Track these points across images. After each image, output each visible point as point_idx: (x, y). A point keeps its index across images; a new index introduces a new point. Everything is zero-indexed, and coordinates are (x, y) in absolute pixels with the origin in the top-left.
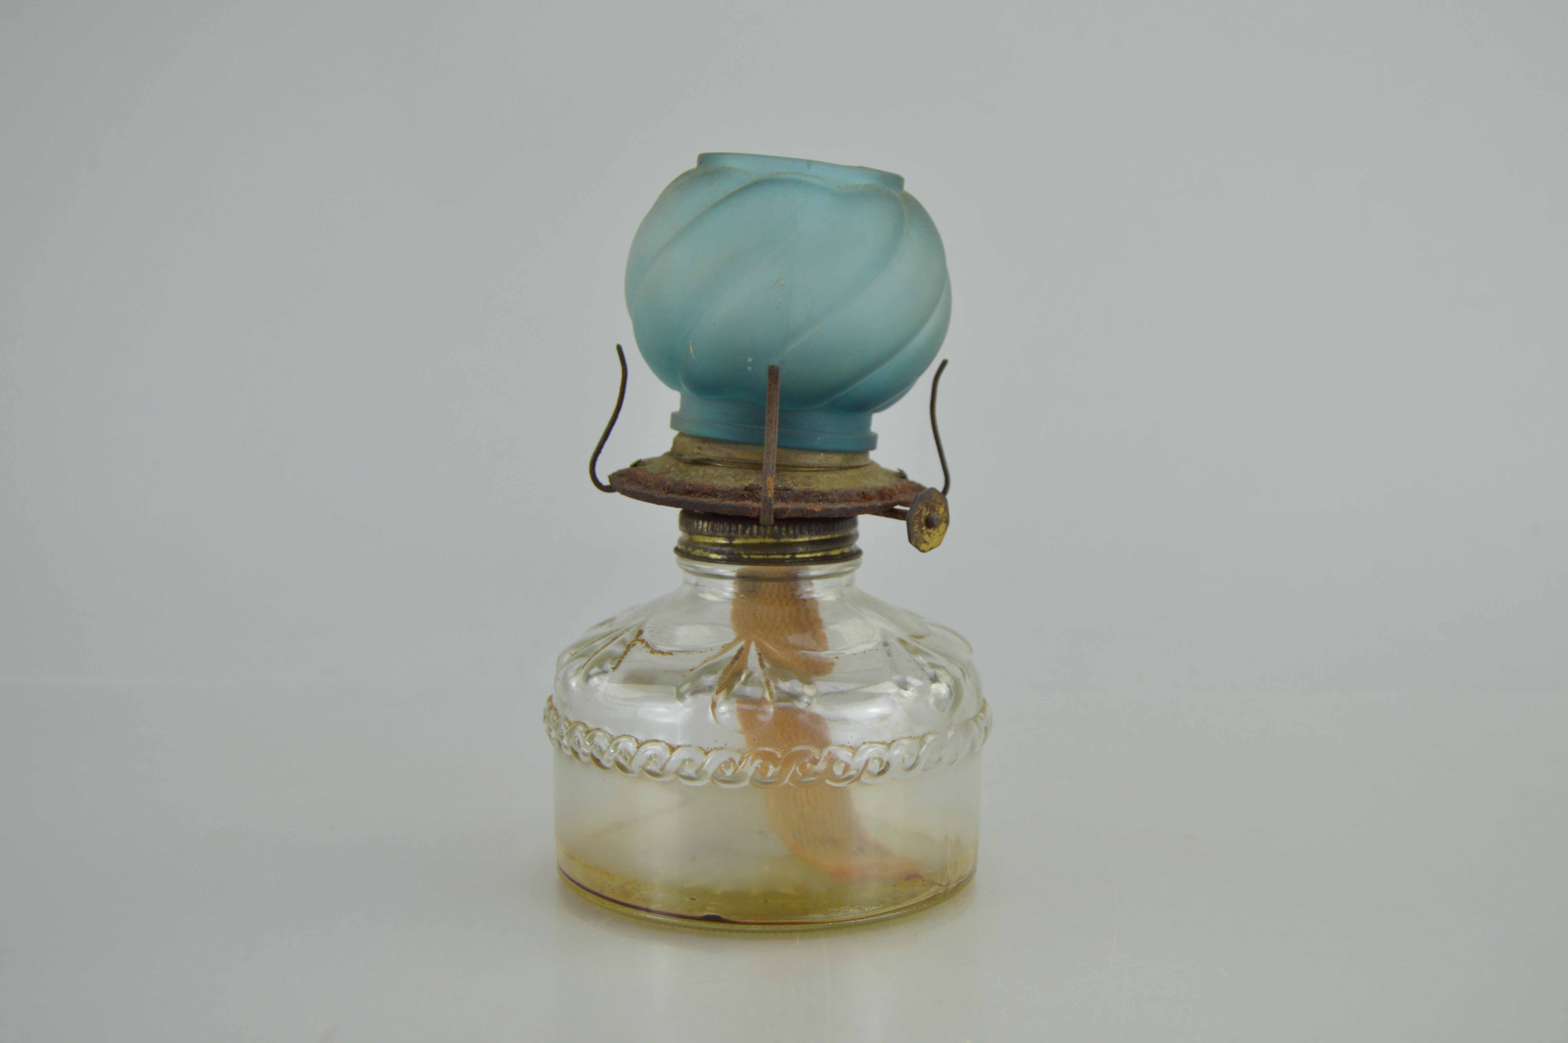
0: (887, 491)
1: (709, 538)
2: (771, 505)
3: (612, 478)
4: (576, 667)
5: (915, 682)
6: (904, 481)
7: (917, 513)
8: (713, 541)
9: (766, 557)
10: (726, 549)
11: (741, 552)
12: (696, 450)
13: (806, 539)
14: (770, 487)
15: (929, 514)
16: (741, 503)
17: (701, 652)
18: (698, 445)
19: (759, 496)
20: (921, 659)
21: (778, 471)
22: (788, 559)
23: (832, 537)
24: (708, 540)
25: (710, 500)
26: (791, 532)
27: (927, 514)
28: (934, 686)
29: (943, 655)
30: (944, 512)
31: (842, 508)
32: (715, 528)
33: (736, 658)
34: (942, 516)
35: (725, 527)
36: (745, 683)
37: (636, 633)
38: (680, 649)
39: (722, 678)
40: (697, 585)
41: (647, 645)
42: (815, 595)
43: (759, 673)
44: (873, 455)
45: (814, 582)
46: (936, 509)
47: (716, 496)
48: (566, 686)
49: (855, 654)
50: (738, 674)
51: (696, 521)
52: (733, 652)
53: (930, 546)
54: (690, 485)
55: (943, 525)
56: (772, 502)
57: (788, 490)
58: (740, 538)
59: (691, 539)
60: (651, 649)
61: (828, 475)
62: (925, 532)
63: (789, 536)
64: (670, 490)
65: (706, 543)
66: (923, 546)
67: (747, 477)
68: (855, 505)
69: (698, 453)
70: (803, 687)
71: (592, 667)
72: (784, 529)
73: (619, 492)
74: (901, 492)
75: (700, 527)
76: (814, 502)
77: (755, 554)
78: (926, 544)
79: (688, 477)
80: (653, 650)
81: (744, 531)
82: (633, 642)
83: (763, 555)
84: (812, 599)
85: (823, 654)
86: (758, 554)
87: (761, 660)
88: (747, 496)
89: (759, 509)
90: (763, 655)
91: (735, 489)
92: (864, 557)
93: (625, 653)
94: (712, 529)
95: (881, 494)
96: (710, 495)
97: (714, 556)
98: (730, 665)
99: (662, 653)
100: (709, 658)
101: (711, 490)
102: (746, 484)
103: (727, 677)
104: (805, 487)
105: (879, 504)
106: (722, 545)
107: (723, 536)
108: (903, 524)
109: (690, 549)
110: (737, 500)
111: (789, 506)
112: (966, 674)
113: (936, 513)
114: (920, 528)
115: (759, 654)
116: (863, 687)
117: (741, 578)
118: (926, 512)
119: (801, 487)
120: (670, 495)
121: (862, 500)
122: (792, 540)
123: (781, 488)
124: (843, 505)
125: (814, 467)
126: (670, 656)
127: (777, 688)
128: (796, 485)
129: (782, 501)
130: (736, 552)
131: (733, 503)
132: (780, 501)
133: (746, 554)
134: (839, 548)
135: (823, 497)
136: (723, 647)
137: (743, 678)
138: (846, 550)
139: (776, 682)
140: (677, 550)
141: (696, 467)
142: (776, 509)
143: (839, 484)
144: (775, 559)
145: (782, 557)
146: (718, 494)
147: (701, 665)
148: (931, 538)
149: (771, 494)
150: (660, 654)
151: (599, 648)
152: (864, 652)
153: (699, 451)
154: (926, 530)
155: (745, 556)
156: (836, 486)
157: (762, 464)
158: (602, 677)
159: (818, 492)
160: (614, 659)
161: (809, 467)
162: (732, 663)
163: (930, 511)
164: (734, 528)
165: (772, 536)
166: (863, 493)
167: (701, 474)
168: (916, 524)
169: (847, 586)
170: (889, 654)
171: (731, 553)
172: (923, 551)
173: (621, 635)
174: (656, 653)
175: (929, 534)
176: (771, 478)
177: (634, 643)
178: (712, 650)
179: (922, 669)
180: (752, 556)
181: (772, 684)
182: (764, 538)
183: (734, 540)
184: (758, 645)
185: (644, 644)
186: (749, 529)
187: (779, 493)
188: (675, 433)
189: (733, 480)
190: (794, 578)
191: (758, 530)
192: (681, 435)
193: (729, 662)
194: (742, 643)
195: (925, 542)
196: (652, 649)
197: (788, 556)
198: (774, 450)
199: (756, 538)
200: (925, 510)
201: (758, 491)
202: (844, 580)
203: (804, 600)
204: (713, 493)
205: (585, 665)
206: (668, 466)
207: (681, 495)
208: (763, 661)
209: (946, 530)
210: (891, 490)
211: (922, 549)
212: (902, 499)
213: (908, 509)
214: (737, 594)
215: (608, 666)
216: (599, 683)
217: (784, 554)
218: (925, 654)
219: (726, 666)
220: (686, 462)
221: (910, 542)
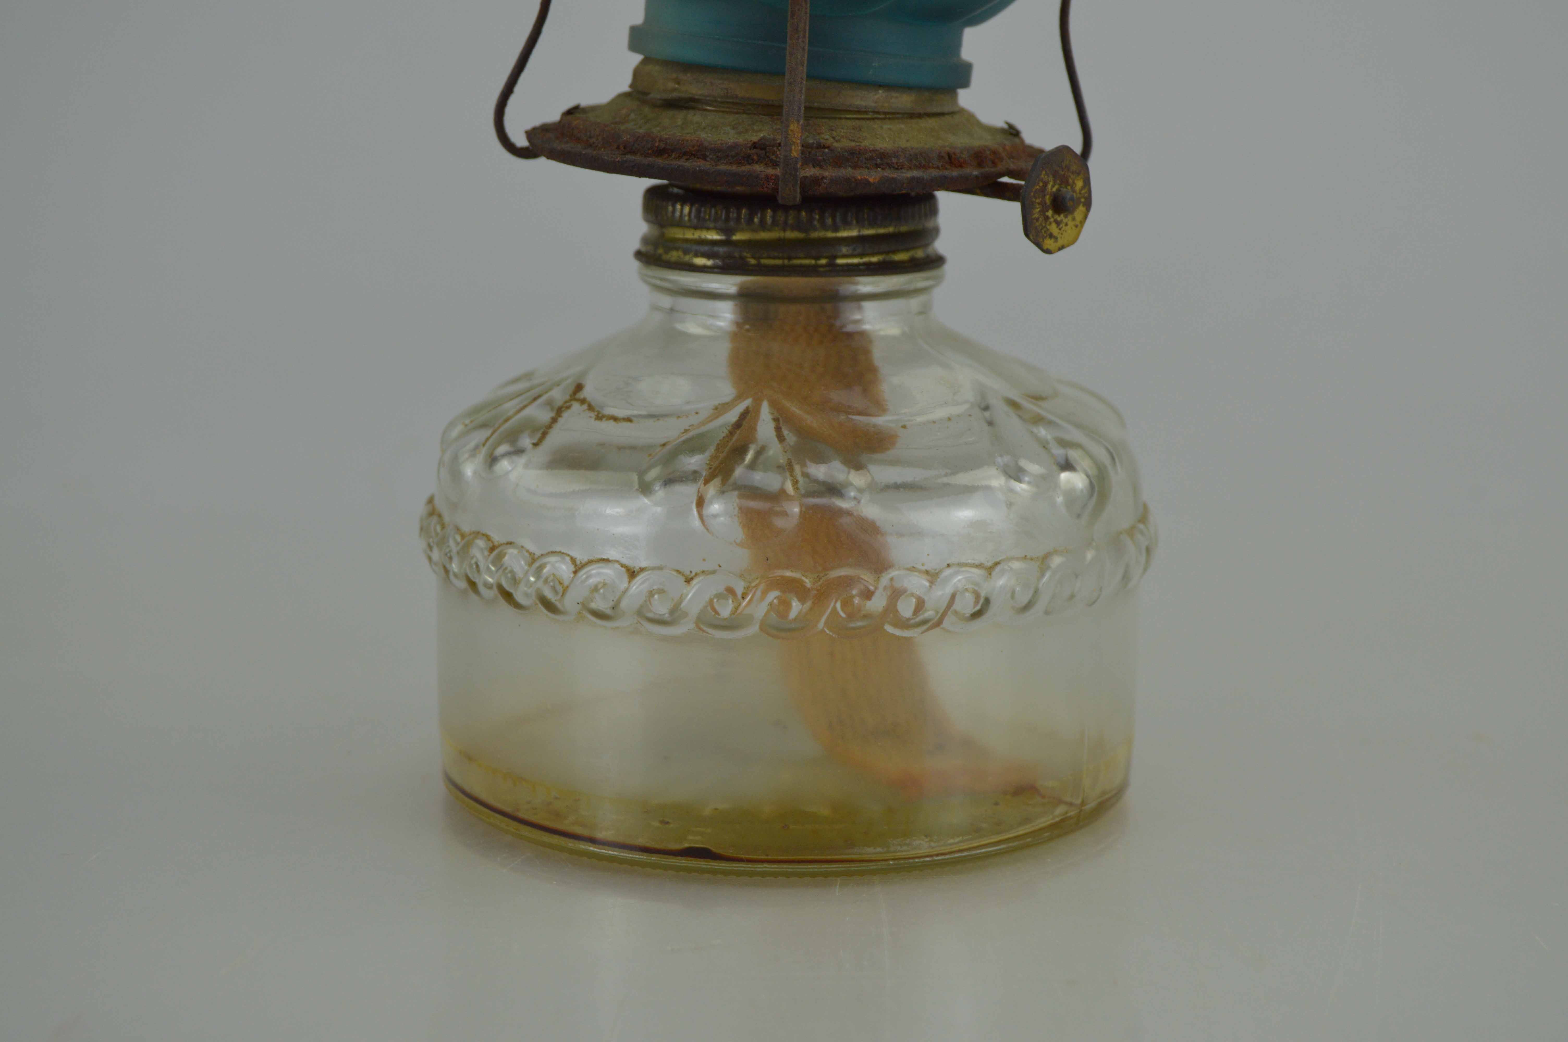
0: (988, 152)
1: (692, 231)
2: (796, 170)
3: (531, 134)
4: (472, 444)
5: (1034, 468)
6: (1017, 140)
7: (1038, 187)
8: (699, 237)
9: (786, 262)
10: (721, 250)
11: (745, 254)
12: (671, 85)
13: (854, 233)
14: (794, 140)
15: (1059, 190)
16: (746, 168)
17: (679, 417)
18: (674, 75)
19: (777, 156)
20: (1042, 432)
21: (807, 118)
22: (822, 266)
23: (897, 230)
24: (690, 235)
25: (695, 163)
26: (829, 221)
27: (1054, 189)
28: (1064, 476)
29: (1079, 426)
30: (1083, 188)
31: (913, 178)
32: (702, 215)
33: (738, 425)
34: (1080, 193)
35: (719, 212)
36: (752, 466)
37: (572, 388)
38: (644, 412)
39: (713, 458)
40: (672, 310)
41: (591, 408)
42: (867, 327)
43: (775, 450)
44: (965, 98)
45: (867, 305)
46: (1070, 181)
47: (704, 158)
48: (456, 475)
49: (934, 422)
50: (740, 451)
51: (670, 203)
52: (732, 416)
53: (1060, 243)
54: (660, 140)
55: (1081, 209)
56: (799, 166)
57: (824, 147)
58: (742, 230)
59: (662, 235)
60: (596, 413)
61: (889, 126)
62: (1052, 220)
63: (824, 227)
64: (628, 149)
65: (687, 241)
66: (1049, 243)
67: (755, 128)
68: (934, 173)
69: (674, 90)
70: (849, 473)
71: (499, 443)
72: (817, 217)
73: (545, 156)
74: (1011, 157)
75: (678, 214)
76: (868, 169)
77: (769, 257)
78: (1053, 240)
79: (658, 129)
80: (600, 415)
81: (750, 221)
82: (566, 402)
83: (783, 258)
84: (863, 334)
85: (881, 420)
86: (774, 258)
87: (778, 429)
88: (755, 157)
89: (777, 176)
90: (781, 420)
91: (735, 146)
92: (947, 268)
93: (554, 420)
94: (698, 216)
95: (979, 157)
96: (694, 155)
97: (700, 261)
98: (727, 436)
99: (615, 419)
100: (692, 425)
101: (696, 148)
102: (755, 139)
103: (722, 456)
104: (853, 144)
105: (975, 173)
106: (714, 243)
107: (715, 228)
108: (1014, 209)
109: (660, 251)
110: (739, 164)
111: (826, 174)
112: (1117, 460)
113: (1069, 188)
114: (1043, 211)
115: (776, 420)
116: (946, 475)
117: (744, 296)
118: (1053, 186)
119: (846, 144)
120: (629, 157)
121: (948, 167)
122: (830, 234)
123: (813, 143)
124: (916, 173)
125: (866, 112)
126: (629, 424)
127: (806, 475)
128: (837, 141)
129: (814, 167)
130: (737, 255)
131: (734, 168)
132: (811, 165)
133: (753, 257)
134: (907, 250)
135: (881, 159)
136: (716, 408)
137: (749, 456)
138: (920, 254)
139: (803, 465)
140: (639, 255)
141: (671, 113)
142: (805, 178)
143: (907, 141)
144: (801, 266)
145: (813, 262)
146: (708, 153)
147: (679, 437)
148: (1060, 229)
149: (796, 152)
150: (612, 422)
151: (511, 413)
152: (949, 419)
153: (677, 86)
154: (1053, 217)
155: (753, 261)
156: (903, 144)
157: (780, 107)
158: (515, 458)
159: (875, 151)
160: (534, 430)
161: (859, 112)
162: (731, 433)
163: (1060, 185)
164: (733, 215)
165: (797, 227)
166: (949, 155)
167: (679, 122)
168: (1037, 206)
169: (920, 313)
170: (990, 423)
171: (730, 256)
172: (1048, 252)
173: (546, 392)
174: (604, 419)
175: (1058, 223)
176: (796, 125)
177: (568, 404)
178: (697, 413)
179: (1044, 447)
180: (763, 261)
181: (797, 469)
182: (784, 230)
183: (734, 234)
184: (774, 404)
185: (585, 407)
186: (759, 215)
187: (810, 153)
188: (637, 58)
189: (732, 132)
190: (835, 298)
191: (773, 217)
192: (646, 61)
193: (726, 432)
194: (747, 403)
195: (1051, 236)
196: (599, 413)
197: (823, 261)
198: (802, 79)
199: (770, 230)
200: (1051, 183)
201: (775, 148)
202: (914, 303)
203: (850, 335)
204: (699, 151)
205: (487, 440)
206: (624, 111)
207: (645, 156)
208: (783, 430)
209: (1086, 217)
210: (994, 152)
211: (1045, 248)
212: (1012, 166)
213: (1023, 183)
214: (738, 325)
215: (526, 441)
216: (510, 468)
217: (818, 258)
218: (1049, 423)
219: (722, 438)
220: (654, 105)
221: (1027, 235)
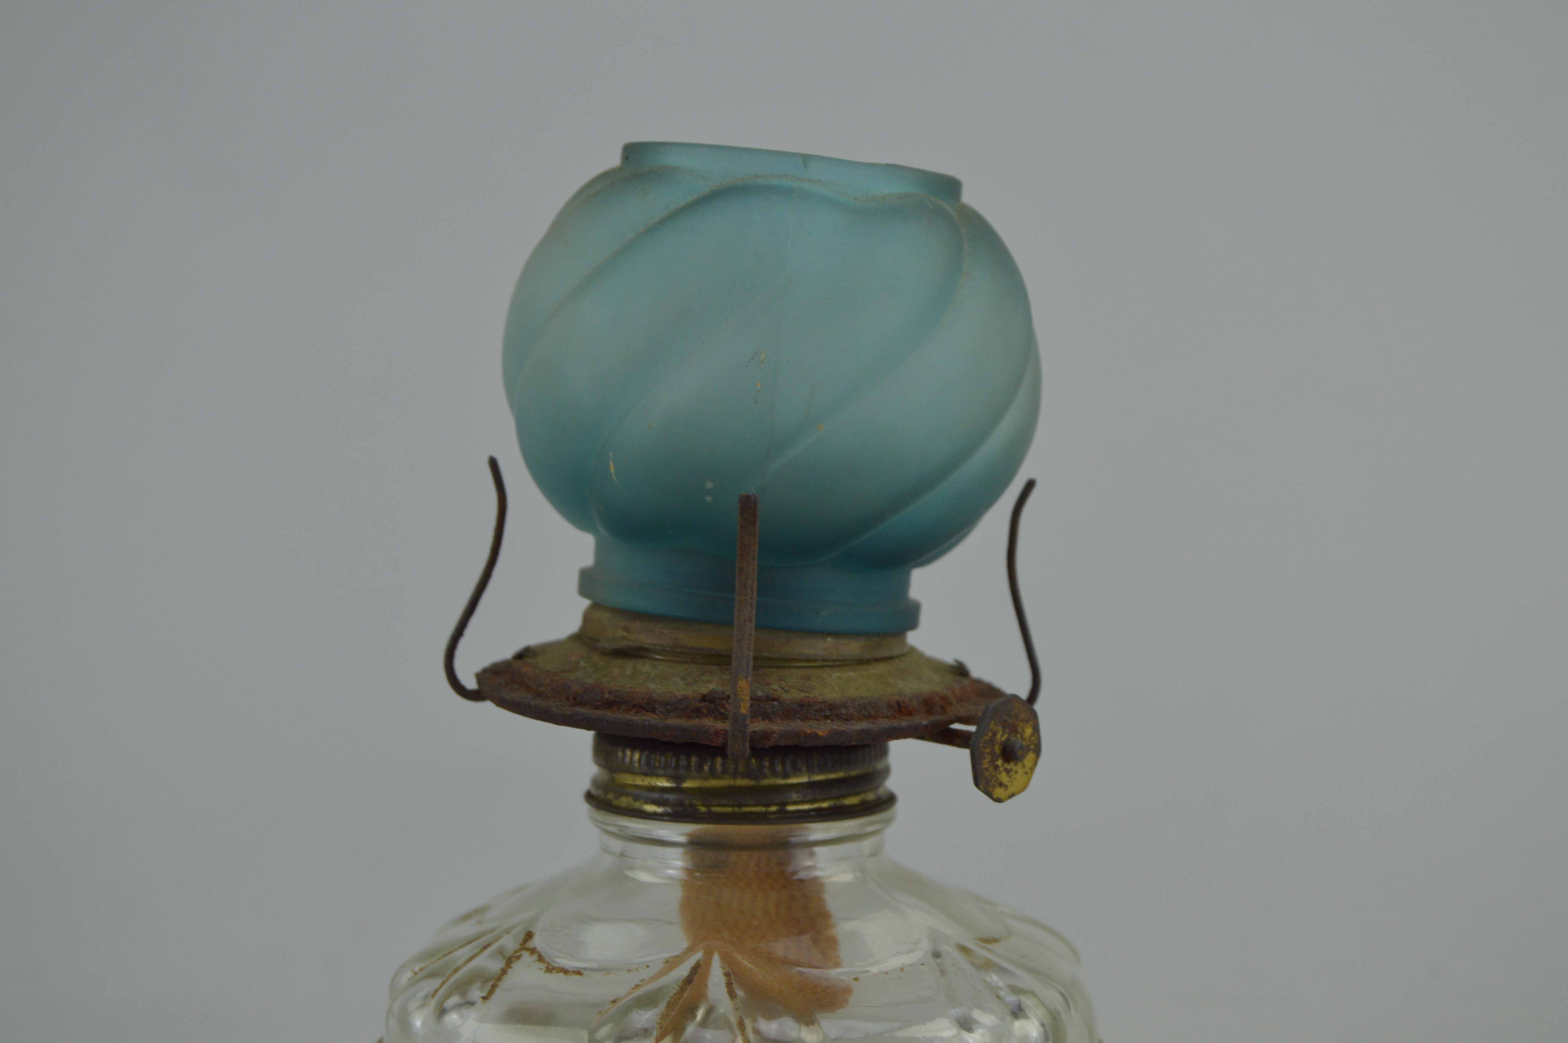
0: (937, 698)
1: (643, 777)
2: (745, 726)
3: (481, 677)
4: (420, 995)
5: (986, 1019)
6: (966, 682)
7: (987, 738)
8: (649, 783)
9: (736, 809)
10: (672, 797)
11: (695, 802)
12: (621, 633)
13: (804, 779)
14: (743, 697)
15: (1008, 739)
16: (695, 722)
17: (629, 971)
18: (624, 624)
19: (726, 710)
20: (995, 978)
21: (755, 668)
22: (773, 813)
23: (847, 775)
24: (640, 781)
25: (644, 717)
26: (779, 768)
27: (1004, 739)
28: (1018, 1024)
29: (1032, 971)
30: (1032, 735)
31: (862, 731)
32: (652, 762)
33: (689, 980)
34: (1029, 740)
35: (669, 760)
36: (704, 1024)
37: (522, 936)
38: (595, 965)
39: (664, 1016)
40: (622, 855)
41: (541, 959)
42: (818, 873)
43: (725, 1006)
44: (913, 638)
45: (817, 849)
46: (1020, 729)
47: (654, 711)
48: (405, 1025)
49: (887, 973)
50: (691, 1011)
51: (620, 749)
52: (683, 971)
53: (1011, 790)
54: (610, 693)
55: (1031, 755)
56: (748, 722)
57: (774, 700)
58: (692, 778)
59: (613, 780)
60: (546, 965)
61: (838, 674)
62: (1002, 769)
63: (775, 774)
64: (577, 700)
65: (637, 787)
66: (999, 792)
67: (705, 678)
68: (884, 723)
69: (624, 638)
70: (800, 1031)
71: (448, 996)
72: (767, 764)
73: (492, 700)
74: (960, 700)
75: (628, 760)
76: (817, 720)
77: (719, 805)
78: (1003, 789)
79: (607, 679)
80: (550, 967)
81: (700, 768)
82: (516, 952)
83: (732, 806)
84: (815, 879)
85: (834, 973)
86: (724, 806)
87: (729, 985)
88: (704, 711)
89: (726, 731)
90: (733, 977)
91: (685, 698)
92: (900, 807)
93: (504, 972)
94: (648, 763)
95: (928, 704)
96: (644, 708)
97: (650, 808)
98: (678, 993)
99: (565, 971)
100: (643, 980)
101: (645, 700)
102: (704, 690)
103: (672, 1014)
104: (802, 695)
105: (925, 722)
106: (664, 790)
107: (665, 776)
108: (964, 754)
109: (610, 796)
110: (689, 717)
111: (775, 728)
112: (1071, 1004)
113: (1019, 736)
114: (993, 762)
115: (727, 975)
116: (900, 1028)
117: (695, 844)
118: (1002, 736)
119: (795, 695)
120: (578, 709)
121: (897, 715)
122: (780, 781)
123: (763, 696)
124: (864, 725)
125: (815, 661)
126: (579, 977)
127: (757, 1032)
128: (787, 692)
129: (763, 720)
130: (687, 802)
131: (683, 722)
132: (760, 719)
133: (704, 805)
134: (857, 794)
135: (831, 711)
136: (667, 962)
137: (700, 1014)
138: (870, 796)
139: (754, 1020)
140: (589, 797)
141: (620, 662)
142: (755, 732)
143: (857, 689)
144: (751, 813)
145: (763, 809)
146: (657, 706)
147: (630, 994)
148: (1010, 777)
149: (744, 709)
150: (561, 975)
151: (460, 963)
152: (902, 969)
153: (625, 634)
154: (1003, 765)
155: (703, 809)
156: (852, 692)
157: (729, 657)
158: (465, 1011)
159: (823, 702)
160: (485, 981)
161: (807, 660)
162: (682, 989)
163: (1009, 734)
164: (683, 763)
165: (748, 775)
166: (898, 704)
167: (629, 672)
168: (987, 756)
169: (872, 855)
170: (943, 972)
171: (681, 804)
172: (999, 800)
173: (496, 941)
174: (554, 972)
175: (1008, 771)
176: (744, 682)
177: (518, 954)
178: (648, 967)
179: (998, 997)
180: (714, 809)
181: (748, 1023)
182: (734, 778)
183: (684, 782)
184: (726, 959)
185: (535, 957)
186: (709, 763)
187: (759, 705)
188: (585, 603)
189: (681, 683)
190: (784, 845)
191: (724, 765)
192: (596, 606)
193: (677, 988)
194: (699, 955)
195: (1001, 785)
196: (549, 964)
197: (774, 809)
198: (750, 635)
199: (719, 778)
200: (1001, 732)
201: (724, 702)
202: (866, 845)
203: (801, 881)
204: (648, 705)
205: (436, 991)
206: (573, 658)
207: (595, 709)
208: (734, 985)
209: (1035, 763)
210: (943, 698)
211: (995, 797)
212: (962, 712)
213: (972, 728)
214: (689, 871)
215: (476, 993)
216: (460, 1023)
217: (768, 805)
218: (1002, 971)
219: (672, 995)
220: (605, 653)
221: (977, 785)
